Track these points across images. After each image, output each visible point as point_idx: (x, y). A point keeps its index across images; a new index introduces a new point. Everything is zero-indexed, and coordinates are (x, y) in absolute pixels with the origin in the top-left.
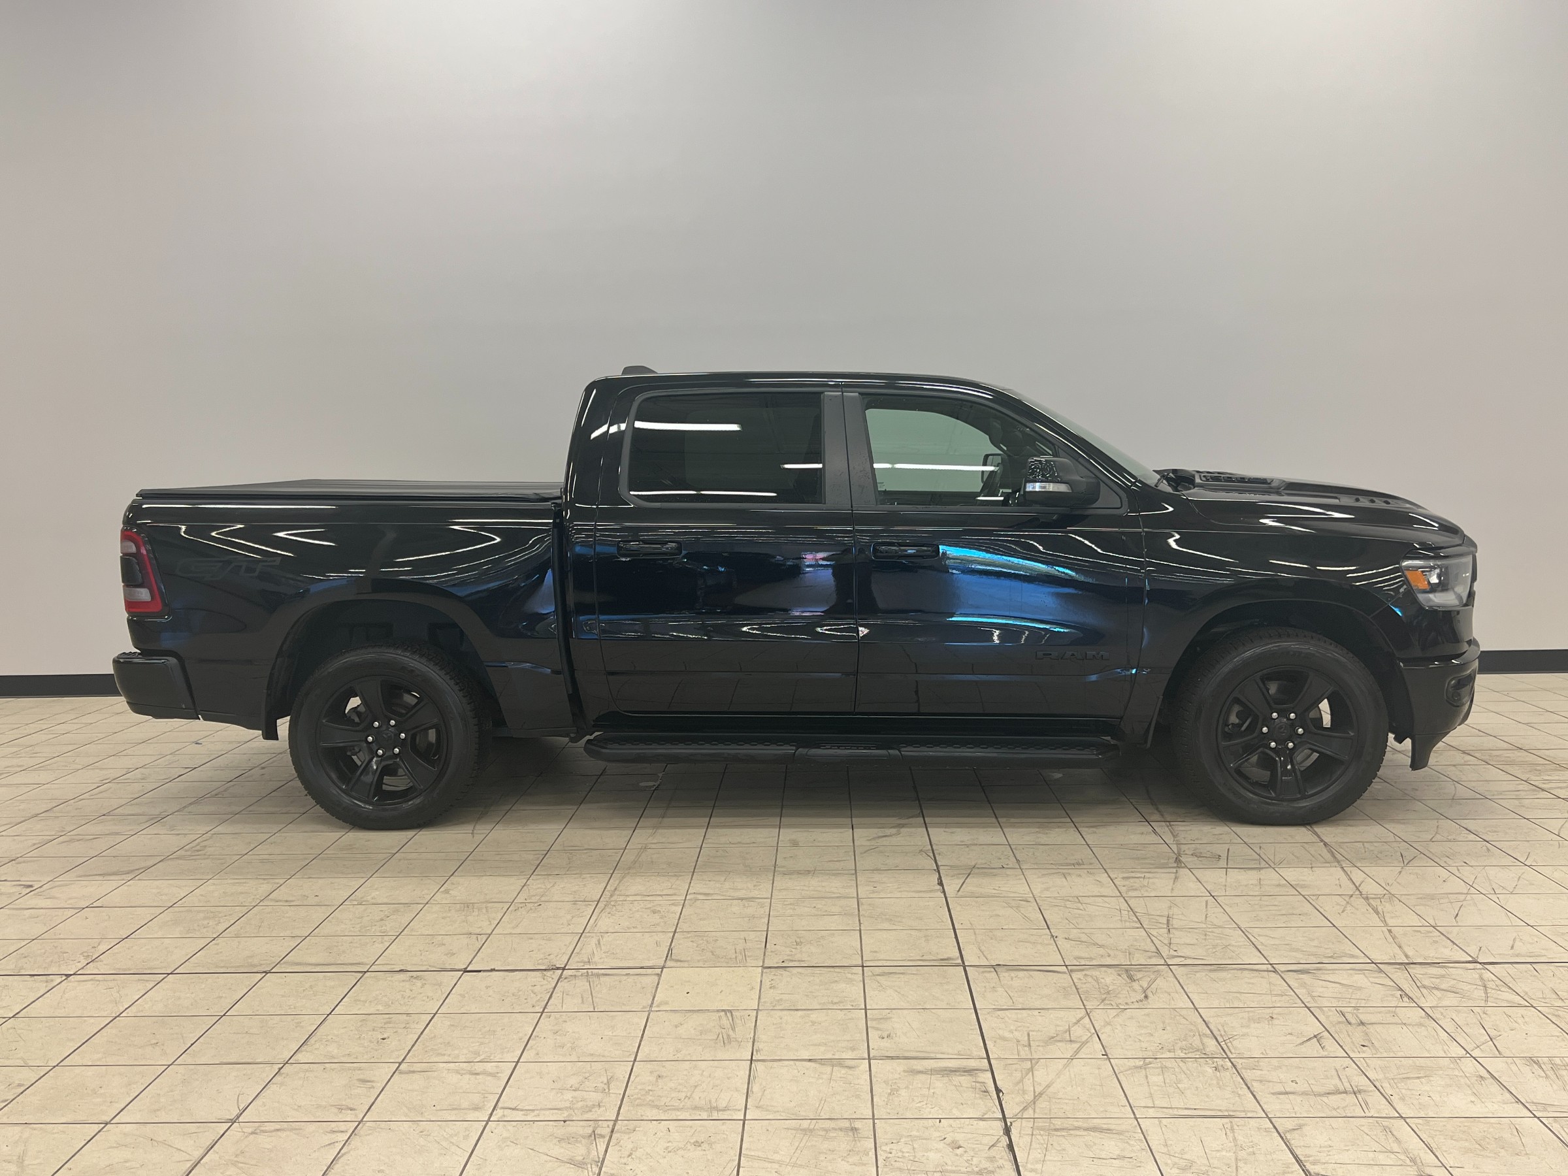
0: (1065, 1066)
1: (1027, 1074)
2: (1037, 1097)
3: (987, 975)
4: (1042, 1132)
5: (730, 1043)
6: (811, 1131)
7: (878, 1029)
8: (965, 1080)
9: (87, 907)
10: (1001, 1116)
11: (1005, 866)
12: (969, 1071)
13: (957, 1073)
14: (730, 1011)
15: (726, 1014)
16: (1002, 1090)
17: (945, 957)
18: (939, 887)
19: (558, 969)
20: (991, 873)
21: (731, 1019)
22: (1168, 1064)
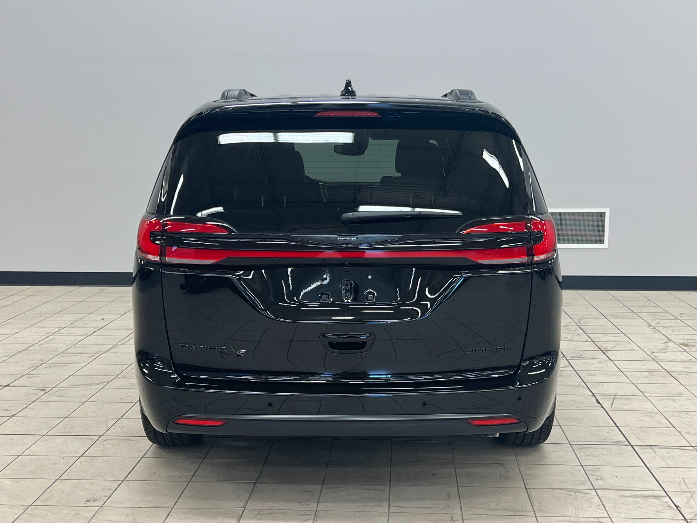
1: (690, 499)
3: (647, 450)
7: (593, 475)
8: (655, 501)
9: (86, 402)
10: (683, 518)
11: (635, 395)
12: (657, 497)
13: (650, 498)
15: (500, 465)
16: (679, 506)
17: (617, 440)
18: (599, 405)
20: (627, 398)
21: (503, 467)
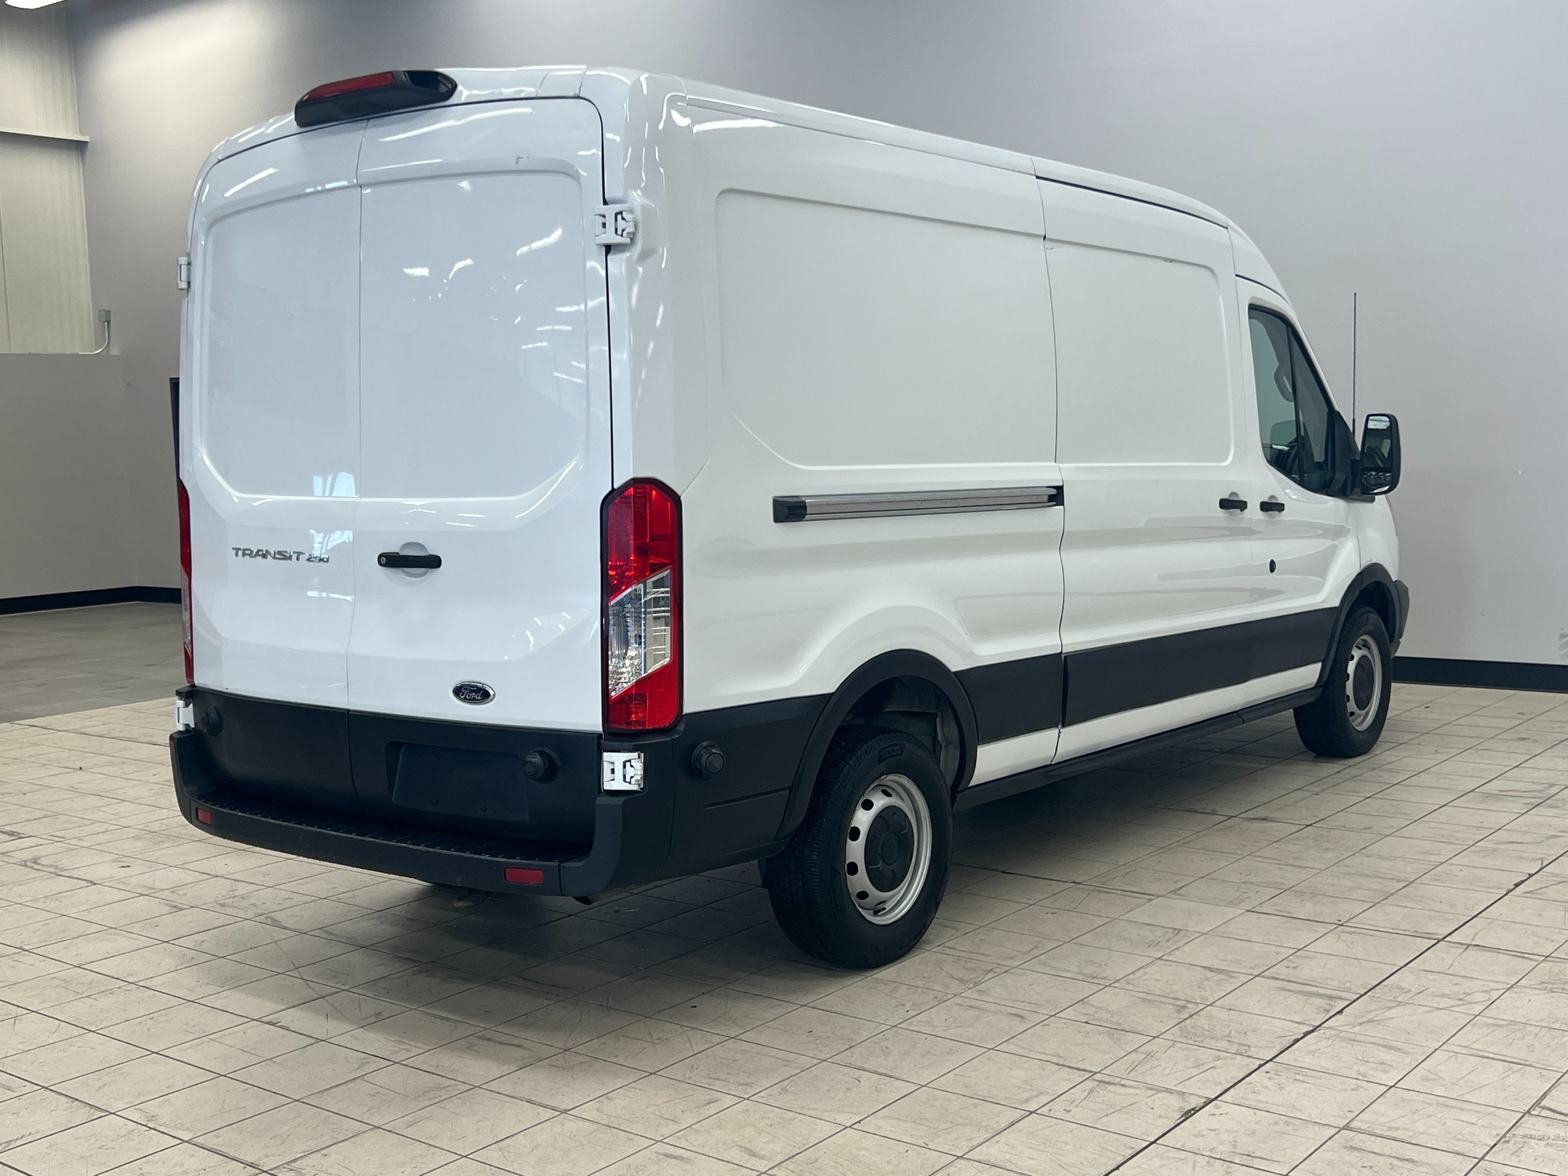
0: (1427, 1012)
1: (1383, 1009)
2: (1368, 1021)
3: (1453, 950)
4: (1338, 1039)
5: (1155, 946)
6: (1150, 1000)
7: (1290, 961)
8: (1319, 1001)
10: (1318, 1025)
12: (1331, 997)
13: (1320, 997)
14: (1181, 930)
15: (1174, 931)
17: (1433, 932)
18: (1512, 887)
19: (1074, 882)
22: (1529, 1028)
